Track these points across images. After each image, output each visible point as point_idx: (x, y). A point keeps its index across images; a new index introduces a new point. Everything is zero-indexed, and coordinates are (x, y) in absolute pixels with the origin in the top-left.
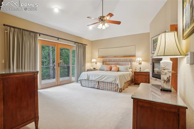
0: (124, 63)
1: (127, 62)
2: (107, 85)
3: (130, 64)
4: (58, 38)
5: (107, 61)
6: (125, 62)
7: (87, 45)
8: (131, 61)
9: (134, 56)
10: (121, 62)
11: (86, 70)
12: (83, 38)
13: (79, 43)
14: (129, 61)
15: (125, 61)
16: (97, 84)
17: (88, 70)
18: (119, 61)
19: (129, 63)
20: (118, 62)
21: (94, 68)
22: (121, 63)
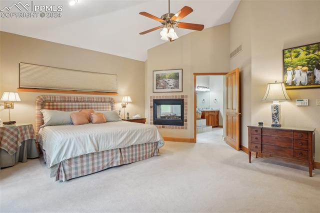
0: (100, 105)
1: (104, 104)
2: (139, 150)
3: (110, 107)
5: (55, 101)
6: (102, 104)
8: (112, 102)
9: (115, 93)
10: (93, 104)
14: (110, 102)
15: (101, 102)
16: (119, 154)
18: (87, 102)
19: (108, 105)
20: (87, 104)
22: (95, 105)
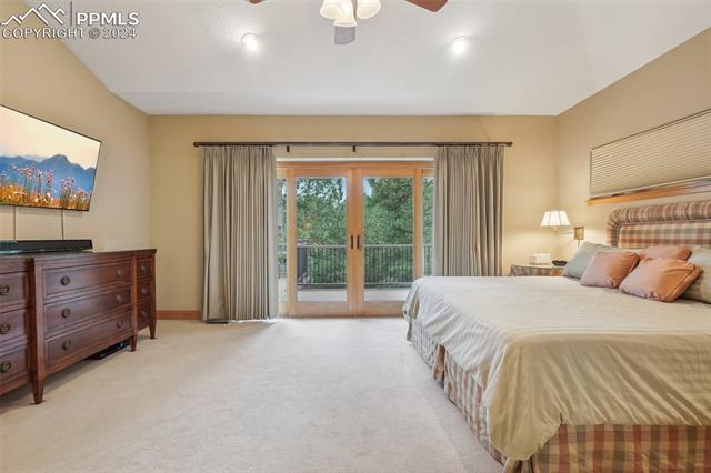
4: (354, 146)
5: (637, 221)
7: (510, 144)
11: (506, 269)
12: (491, 117)
13: (450, 144)
17: (516, 271)
21: (555, 263)
